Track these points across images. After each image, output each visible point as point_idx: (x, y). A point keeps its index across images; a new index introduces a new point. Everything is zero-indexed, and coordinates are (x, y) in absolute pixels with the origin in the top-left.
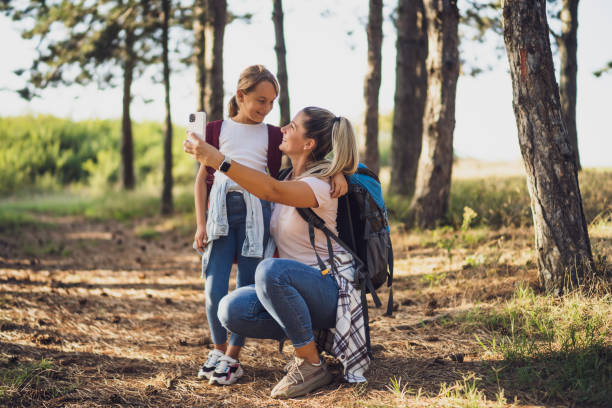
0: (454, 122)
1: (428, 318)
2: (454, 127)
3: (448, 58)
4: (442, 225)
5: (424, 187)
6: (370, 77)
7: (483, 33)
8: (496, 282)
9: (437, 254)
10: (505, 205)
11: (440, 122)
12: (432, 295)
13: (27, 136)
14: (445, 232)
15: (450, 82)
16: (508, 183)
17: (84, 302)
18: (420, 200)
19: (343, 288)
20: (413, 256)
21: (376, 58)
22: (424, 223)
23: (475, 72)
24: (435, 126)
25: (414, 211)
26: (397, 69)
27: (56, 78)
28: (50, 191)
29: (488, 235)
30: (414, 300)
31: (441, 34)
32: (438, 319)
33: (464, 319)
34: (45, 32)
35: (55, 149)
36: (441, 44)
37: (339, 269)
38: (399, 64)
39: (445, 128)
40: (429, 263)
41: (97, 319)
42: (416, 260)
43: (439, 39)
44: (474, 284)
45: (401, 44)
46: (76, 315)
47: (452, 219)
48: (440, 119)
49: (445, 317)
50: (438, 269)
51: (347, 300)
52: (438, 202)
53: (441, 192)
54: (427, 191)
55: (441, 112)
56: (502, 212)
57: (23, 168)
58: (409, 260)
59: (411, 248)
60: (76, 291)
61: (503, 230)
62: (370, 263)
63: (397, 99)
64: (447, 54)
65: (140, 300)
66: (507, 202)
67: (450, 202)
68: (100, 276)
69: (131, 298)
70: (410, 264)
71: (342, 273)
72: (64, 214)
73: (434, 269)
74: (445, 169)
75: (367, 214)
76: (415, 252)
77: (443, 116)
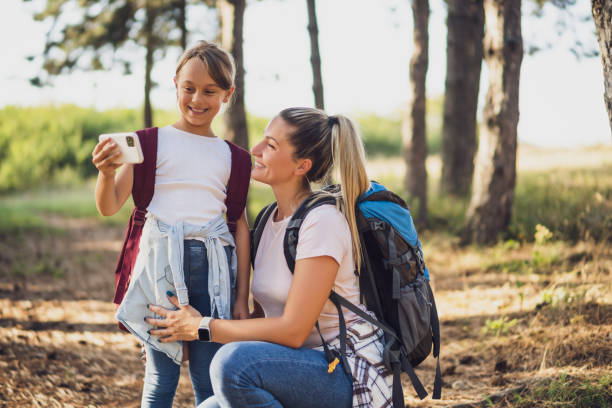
0: (518, 114)
1: (495, 391)
2: (518, 120)
3: (510, 37)
4: (506, 239)
5: (483, 194)
6: (415, 60)
7: (541, 6)
8: (584, 332)
9: (501, 284)
10: (583, 214)
11: (501, 115)
12: (499, 348)
13: (46, 127)
14: (511, 249)
15: (513, 66)
16: (573, 174)
17: (54, 355)
18: (479, 210)
19: (360, 378)
20: (472, 285)
21: (422, 38)
22: (484, 236)
23: (533, 50)
24: (495, 120)
25: (471, 221)
26: (448, 51)
27: (70, 64)
28: (69, 187)
29: (562, 254)
30: (475, 355)
31: (502, 8)
32: (511, 394)
33: (546, 395)
34: (56, 13)
35: (75, 141)
36: (502, 20)
37: (356, 347)
38: (450, 43)
39: (506, 122)
40: (494, 299)
41: (63, 385)
42: (476, 291)
43: (499, 14)
44: (554, 334)
45: (453, 21)
46: (37, 378)
47: (518, 231)
48: (502, 111)
49: (519, 391)
50: (505, 306)
51: (366, 397)
52: (499, 212)
53: (504, 199)
54: (486, 198)
55: (503, 103)
56: (579, 224)
57: (41, 162)
58: (468, 291)
59: (468, 273)
60: (50, 336)
61: (581, 248)
62: (405, 333)
63: (448, 84)
64: (509, 32)
65: (126, 352)
66: (585, 211)
67: (514, 211)
68: (88, 310)
69: (114, 348)
70: (468, 297)
71: (362, 353)
72: (77, 216)
73: (500, 308)
74: (507, 172)
75: (394, 260)
76: (475, 278)
77: (505, 107)
